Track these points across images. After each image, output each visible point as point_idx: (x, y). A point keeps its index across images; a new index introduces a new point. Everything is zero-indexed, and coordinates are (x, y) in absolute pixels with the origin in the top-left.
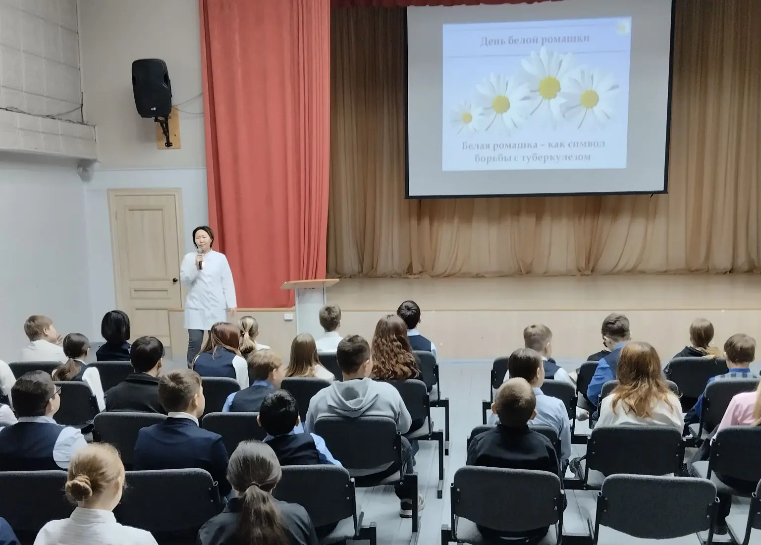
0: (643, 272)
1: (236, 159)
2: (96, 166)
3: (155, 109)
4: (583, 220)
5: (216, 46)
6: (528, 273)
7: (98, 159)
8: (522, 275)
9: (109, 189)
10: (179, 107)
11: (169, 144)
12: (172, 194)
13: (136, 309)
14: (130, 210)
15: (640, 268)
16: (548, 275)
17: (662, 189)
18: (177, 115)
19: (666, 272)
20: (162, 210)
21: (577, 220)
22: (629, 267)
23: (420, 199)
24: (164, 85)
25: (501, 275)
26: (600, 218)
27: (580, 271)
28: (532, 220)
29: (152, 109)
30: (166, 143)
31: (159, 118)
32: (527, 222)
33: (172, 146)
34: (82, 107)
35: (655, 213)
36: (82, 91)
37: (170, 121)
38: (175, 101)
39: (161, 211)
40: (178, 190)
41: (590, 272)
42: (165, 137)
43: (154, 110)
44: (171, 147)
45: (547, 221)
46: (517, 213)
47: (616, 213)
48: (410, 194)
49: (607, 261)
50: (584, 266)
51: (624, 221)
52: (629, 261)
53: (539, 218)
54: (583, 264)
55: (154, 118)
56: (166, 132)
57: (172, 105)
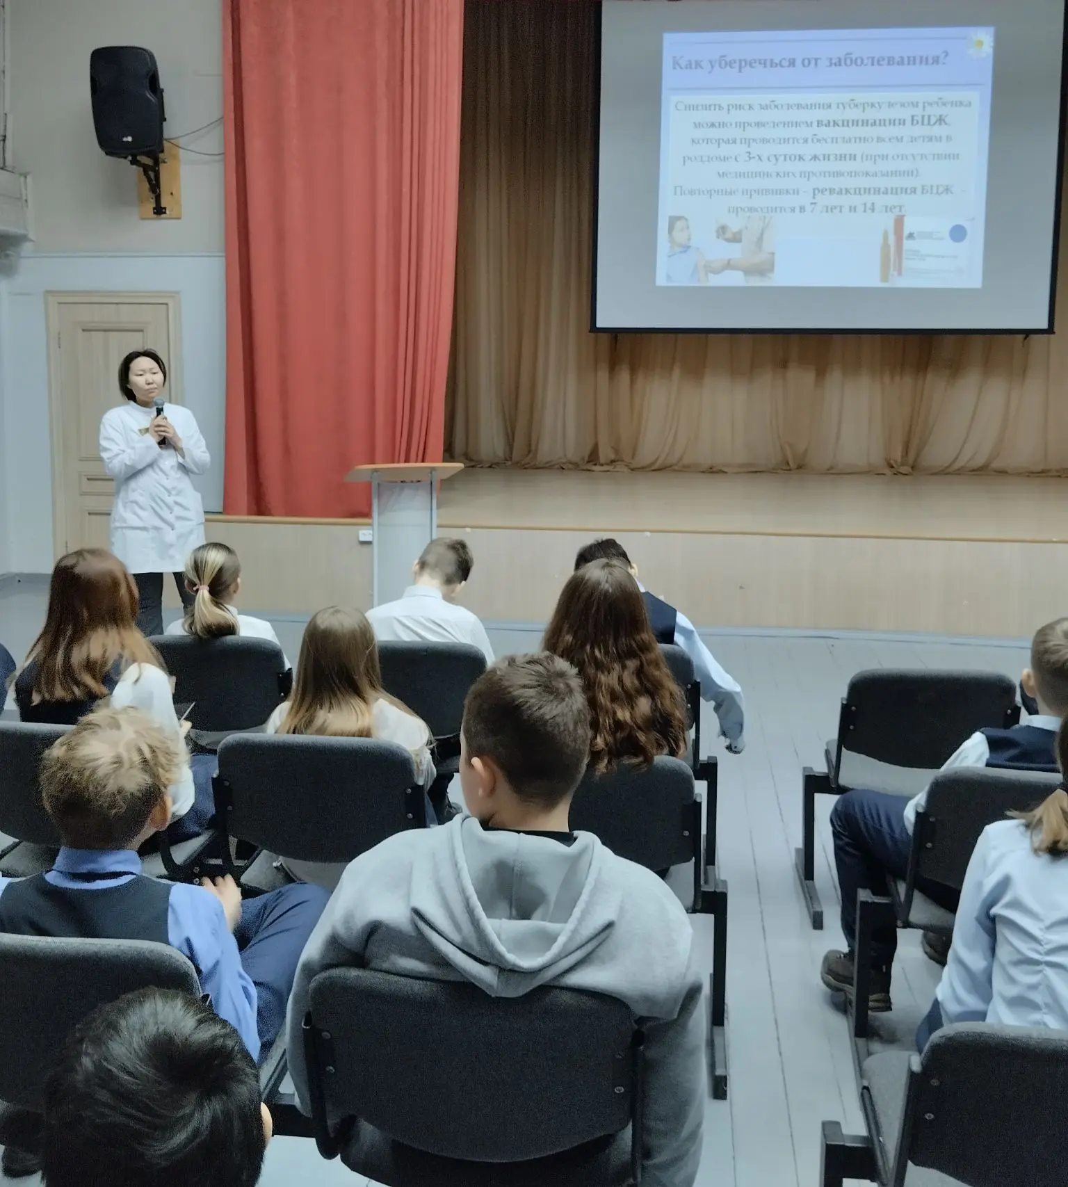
0: (1002, 472)
1: (280, 238)
2: (27, 248)
3: (130, 139)
4: (897, 378)
5: (251, 29)
6: (800, 467)
7: (31, 236)
8: (790, 470)
9: (48, 292)
10: (181, 142)
11: (159, 210)
12: (162, 302)
13: (89, 514)
14: (83, 330)
15: (994, 465)
16: (835, 473)
17: (1045, 325)
18: (175, 157)
19: (1043, 474)
20: (142, 331)
21: (887, 379)
22: (980, 461)
23: (615, 333)
24: (149, 95)
25: (753, 471)
26: (929, 376)
27: (892, 467)
28: (809, 377)
29: (125, 139)
30: (154, 209)
31: (139, 158)
32: (801, 378)
33: (165, 213)
34: (4, 140)
35: (1024, 370)
36: (5, 112)
37: (163, 169)
38: (171, 129)
39: (141, 334)
40: (174, 294)
41: (910, 470)
42: (153, 196)
43: (128, 142)
44: (163, 216)
45: (835, 377)
46: (783, 364)
47: (955, 368)
48: (599, 324)
49: (939, 451)
50: (899, 460)
51: (970, 382)
52: (978, 450)
53: (821, 373)
54: (897, 455)
55: (130, 158)
56: (155, 187)
57: (165, 136)
